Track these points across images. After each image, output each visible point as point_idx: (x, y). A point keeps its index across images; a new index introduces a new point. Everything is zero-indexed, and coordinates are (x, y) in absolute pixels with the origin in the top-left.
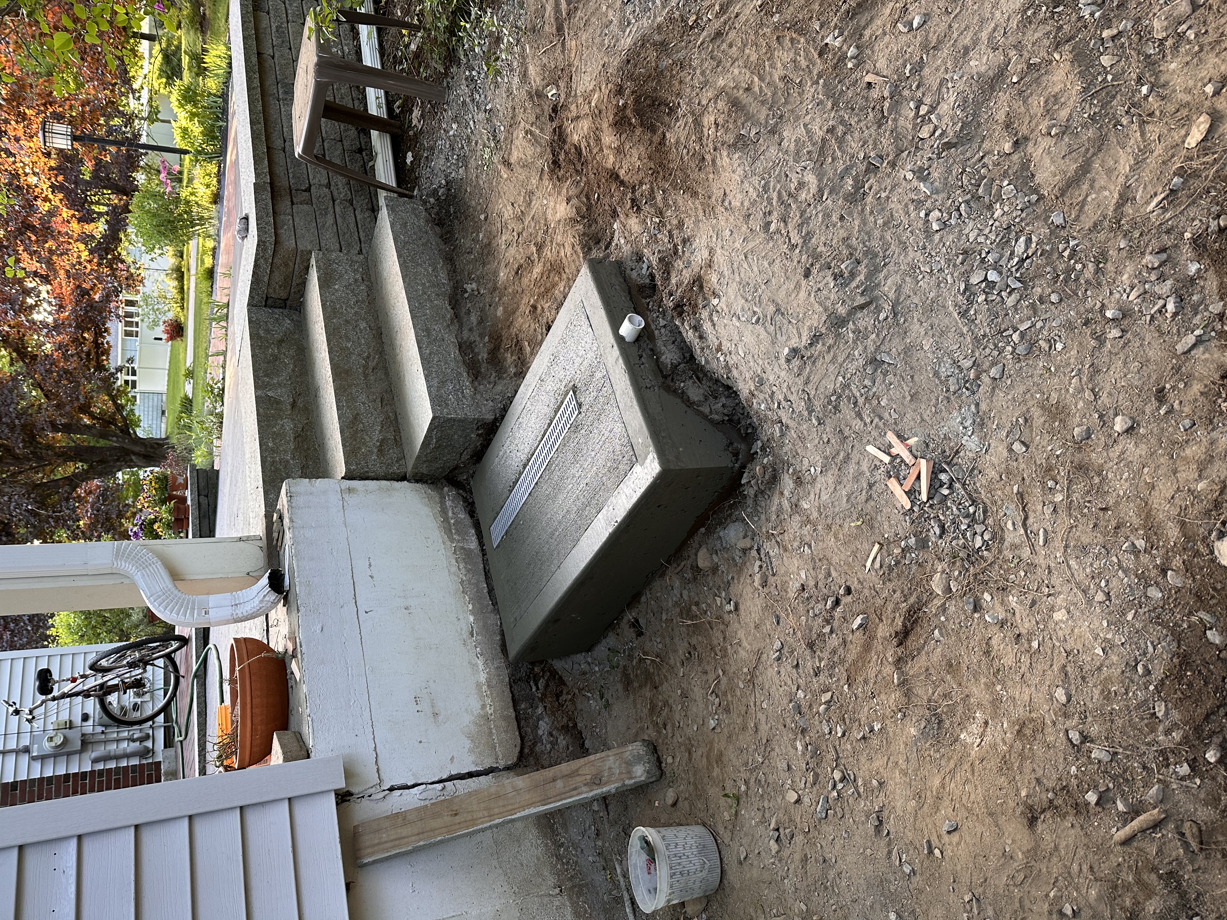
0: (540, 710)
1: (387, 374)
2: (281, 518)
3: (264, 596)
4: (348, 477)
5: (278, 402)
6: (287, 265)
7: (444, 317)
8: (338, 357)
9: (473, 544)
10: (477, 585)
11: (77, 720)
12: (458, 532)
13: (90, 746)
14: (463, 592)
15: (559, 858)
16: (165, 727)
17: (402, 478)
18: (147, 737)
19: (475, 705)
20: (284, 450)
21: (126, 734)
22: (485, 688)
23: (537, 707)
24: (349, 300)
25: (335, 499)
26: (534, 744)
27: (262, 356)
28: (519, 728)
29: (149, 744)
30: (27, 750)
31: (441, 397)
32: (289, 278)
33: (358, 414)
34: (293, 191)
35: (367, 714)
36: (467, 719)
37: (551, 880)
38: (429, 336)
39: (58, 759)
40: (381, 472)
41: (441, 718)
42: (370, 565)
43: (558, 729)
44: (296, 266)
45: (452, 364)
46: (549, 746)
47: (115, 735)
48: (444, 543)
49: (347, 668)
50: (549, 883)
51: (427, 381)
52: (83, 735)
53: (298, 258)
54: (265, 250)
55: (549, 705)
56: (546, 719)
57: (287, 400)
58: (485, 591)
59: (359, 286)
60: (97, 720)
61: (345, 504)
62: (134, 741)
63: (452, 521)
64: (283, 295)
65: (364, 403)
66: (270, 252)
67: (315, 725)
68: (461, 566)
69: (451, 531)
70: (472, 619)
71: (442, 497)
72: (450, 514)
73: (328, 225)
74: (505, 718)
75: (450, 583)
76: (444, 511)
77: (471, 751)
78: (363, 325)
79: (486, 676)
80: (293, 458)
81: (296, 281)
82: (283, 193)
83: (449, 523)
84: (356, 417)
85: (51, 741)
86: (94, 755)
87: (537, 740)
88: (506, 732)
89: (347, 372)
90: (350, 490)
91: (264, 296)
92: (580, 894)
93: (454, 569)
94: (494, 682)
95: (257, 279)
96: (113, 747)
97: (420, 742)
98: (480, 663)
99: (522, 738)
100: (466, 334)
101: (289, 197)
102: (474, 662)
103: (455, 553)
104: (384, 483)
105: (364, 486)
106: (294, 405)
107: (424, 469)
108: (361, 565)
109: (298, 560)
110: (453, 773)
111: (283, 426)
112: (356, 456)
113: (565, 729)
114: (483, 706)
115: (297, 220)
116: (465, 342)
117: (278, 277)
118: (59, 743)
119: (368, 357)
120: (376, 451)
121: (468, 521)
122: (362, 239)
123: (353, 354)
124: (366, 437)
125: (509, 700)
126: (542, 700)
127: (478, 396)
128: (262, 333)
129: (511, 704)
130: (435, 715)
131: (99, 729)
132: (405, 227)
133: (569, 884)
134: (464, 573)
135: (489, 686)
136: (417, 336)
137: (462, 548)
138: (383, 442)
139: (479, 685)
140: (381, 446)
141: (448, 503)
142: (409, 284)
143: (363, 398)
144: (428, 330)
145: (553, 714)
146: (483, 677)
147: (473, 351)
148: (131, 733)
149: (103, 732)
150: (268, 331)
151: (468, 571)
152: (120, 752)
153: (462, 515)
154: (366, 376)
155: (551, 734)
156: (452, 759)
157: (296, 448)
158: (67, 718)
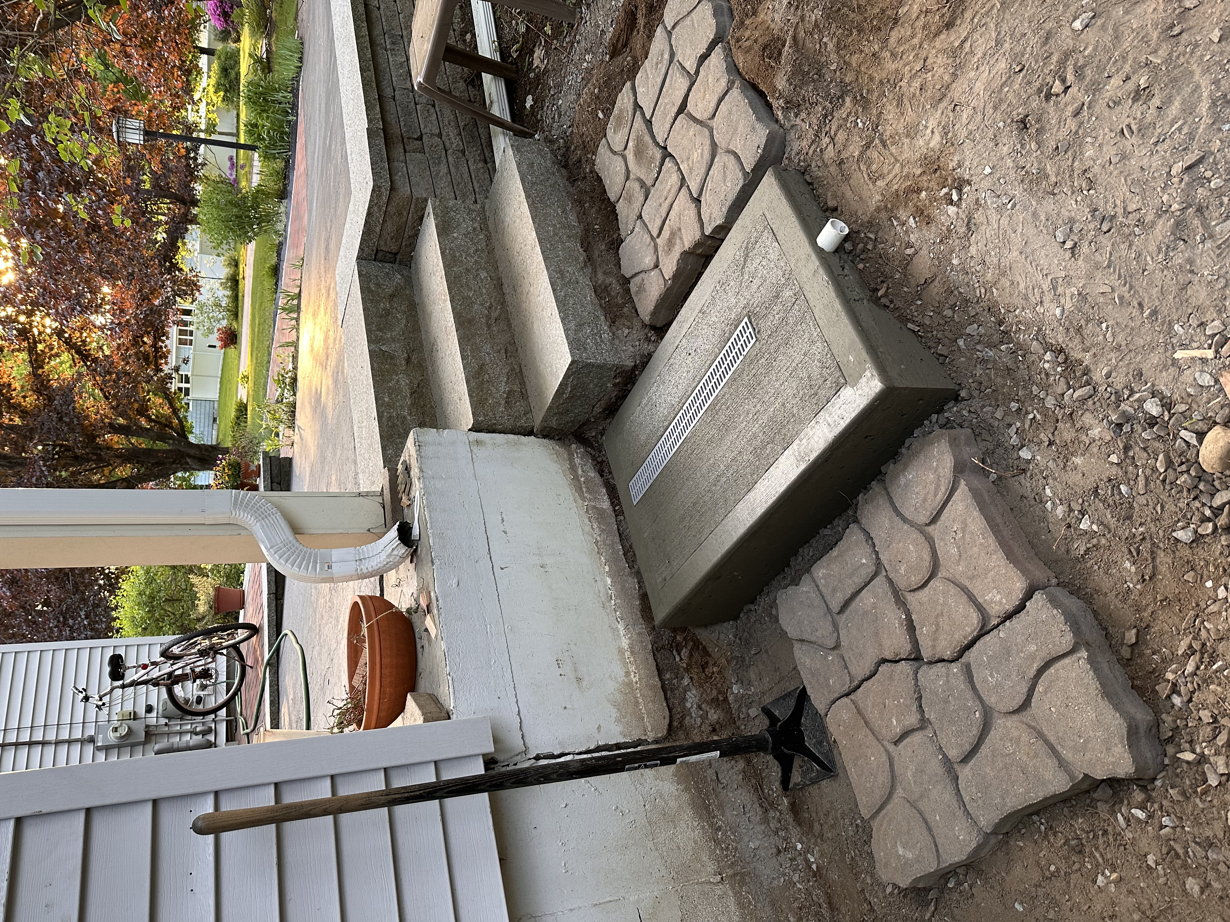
0: (686, 681)
1: (509, 325)
2: (407, 469)
3: (393, 550)
4: (476, 428)
5: (392, 358)
6: (400, 214)
7: (577, 259)
8: (461, 305)
9: (606, 504)
10: (612, 546)
11: (141, 711)
12: (589, 491)
13: (154, 738)
14: (598, 553)
15: (717, 842)
16: (227, 721)
17: (530, 433)
18: (210, 731)
19: (618, 671)
20: (401, 406)
21: (189, 727)
22: (627, 654)
23: (682, 678)
24: (468, 248)
25: (463, 450)
26: (683, 718)
27: (374, 310)
28: (666, 698)
29: (211, 738)
30: (92, 740)
31: (579, 340)
32: (400, 230)
33: (483, 364)
34: (405, 140)
35: (508, 675)
36: (611, 686)
37: (711, 867)
38: (563, 277)
39: (123, 750)
40: (509, 425)
41: (584, 683)
42: (503, 521)
43: (707, 703)
44: (410, 215)
45: (590, 307)
46: (699, 720)
47: (178, 728)
48: (575, 501)
49: (486, 626)
50: (709, 869)
51: (564, 324)
52: (147, 726)
53: (413, 206)
54: (379, 196)
55: (695, 677)
56: (694, 692)
57: (401, 356)
58: (621, 553)
59: (477, 235)
60: (160, 711)
61: (474, 456)
62: (197, 734)
63: (582, 479)
64: (394, 248)
65: (489, 354)
66: (385, 199)
67: (455, 684)
68: (595, 526)
69: (581, 489)
70: (609, 581)
71: (571, 455)
72: (580, 472)
73: (441, 174)
74: (652, 687)
75: (585, 543)
76: (573, 468)
77: (618, 720)
78: (483, 274)
79: (628, 641)
80: (410, 415)
81: (408, 232)
82: (395, 140)
83: (579, 481)
84: (482, 367)
85: (116, 731)
86: (157, 747)
87: (685, 713)
88: (653, 702)
89: (470, 321)
90: (478, 442)
91: (375, 248)
92: (742, 883)
93: (588, 529)
94: (637, 648)
95: (368, 229)
96: (176, 740)
97: (565, 708)
98: (621, 627)
99: (670, 711)
100: (600, 276)
101: (401, 145)
102: (615, 627)
103: (587, 512)
104: (511, 436)
105: (492, 439)
106: (408, 360)
107: (554, 424)
108: (493, 519)
109: (430, 512)
110: (600, 743)
111: (398, 381)
112: (483, 407)
113: (715, 702)
114: (627, 674)
115: (411, 167)
116: (600, 286)
117: (390, 227)
118: (124, 734)
119: (490, 308)
120: (503, 402)
121: (598, 480)
122: (477, 190)
123: (476, 303)
124: (492, 388)
125: (654, 668)
126: (687, 670)
127: (617, 342)
128: (372, 286)
129: (656, 673)
130: (579, 680)
131: (163, 721)
132: (532, 167)
133: (730, 872)
134: (598, 533)
135: (632, 652)
136: (550, 278)
137: (594, 507)
138: (510, 393)
139: (621, 651)
140: (507, 397)
141: (577, 461)
142: (539, 225)
143: (487, 347)
144: (561, 272)
145: (701, 685)
146: (625, 643)
147: (609, 295)
148: (194, 726)
149: (166, 724)
150: (378, 285)
151: (602, 531)
152: (183, 744)
153: (592, 474)
154: (489, 326)
155: (700, 707)
156: (599, 728)
157: (412, 404)
158: (131, 709)
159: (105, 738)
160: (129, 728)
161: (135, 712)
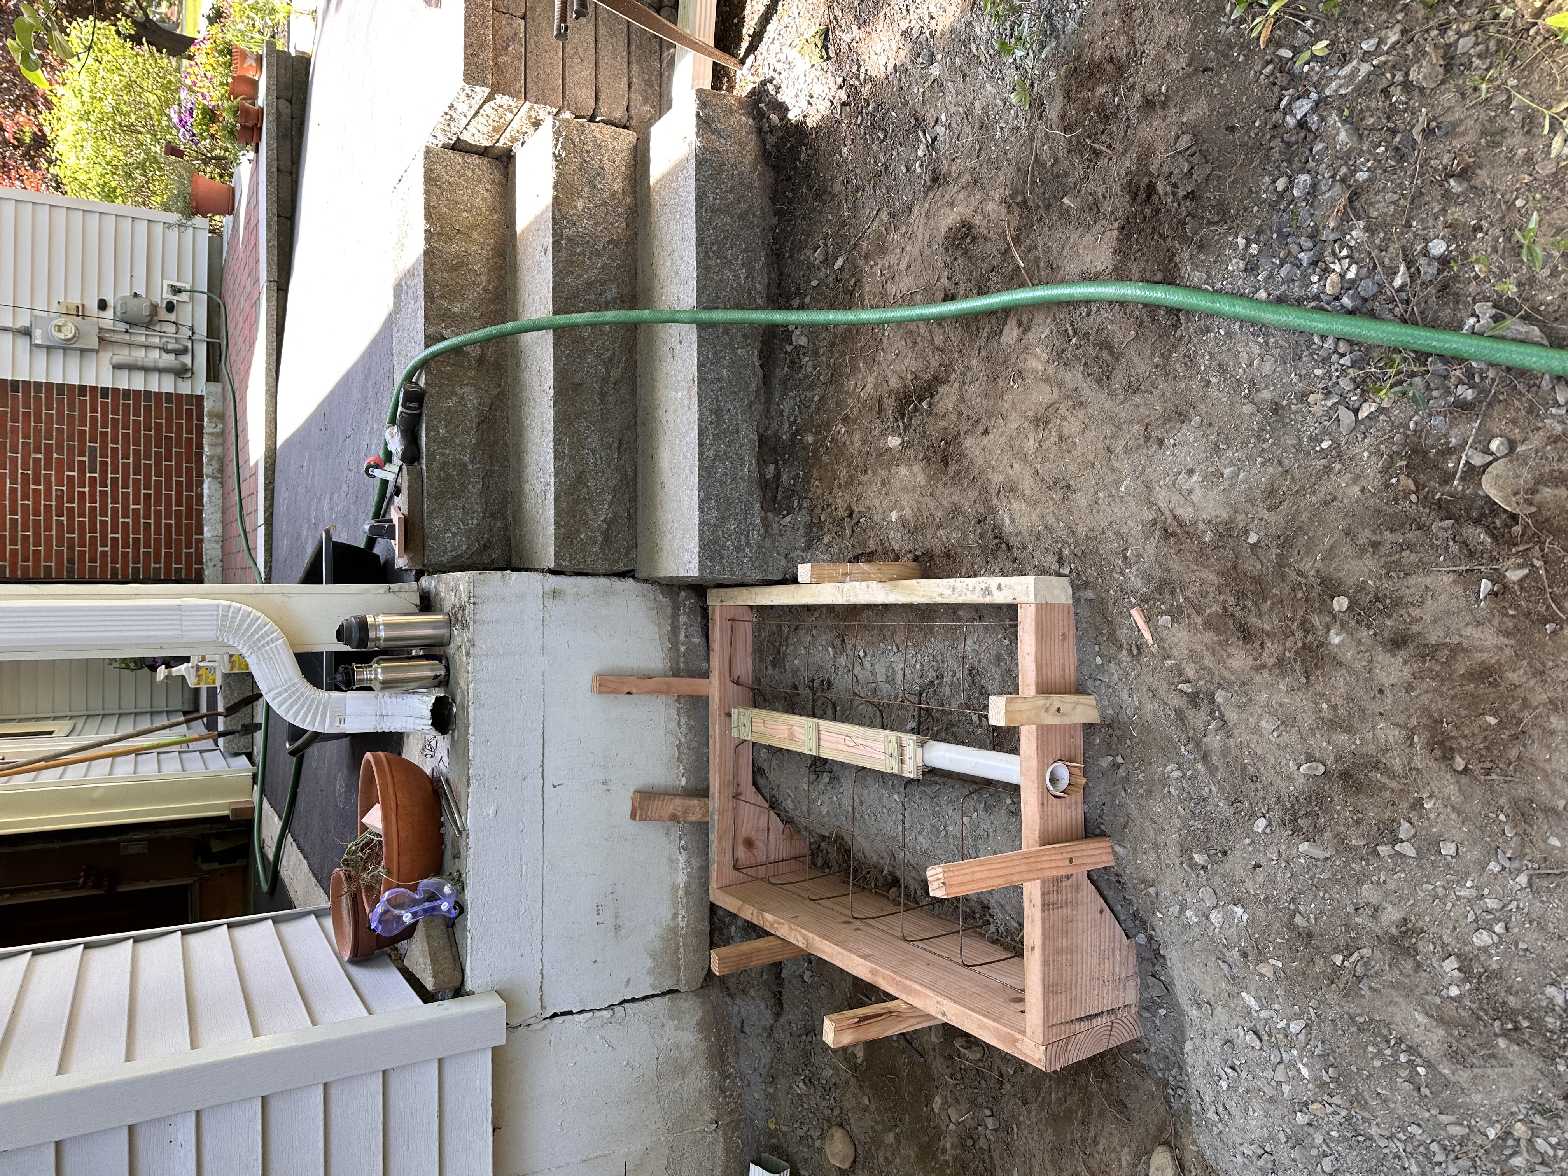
4: (557, 570)
6: (502, 115)
7: (747, 385)
10: (697, 750)
11: (92, 306)
12: (687, 668)
13: (110, 346)
14: (678, 760)
16: (208, 343)
17: (628, 575)
18: (184, 351)
19: (665, 914)
20: (461, 445)
21: (157, 340)
22: (681, 893)
25: (533, 606)
29: (187, 359)
30: (27, 332)
31: (716, 543)
32: (499, 129)
33: (583, 472)
35: (537, 927)
36: (653, 933)
37: (710, 1115)
38: (717, 424)
39: (69, 354)
40: (601, 566)
41: (623, 931)
44: (518, 118)
45: (743, 485)
47: (143, 339)
49: (521, 866)
51: (702, 511)
52: (101, 329)
53: (524, 111)
61: (547, 616)
62: (168, 351)
63: (683, 649)
64: (485, 143)
65: (594, 452)
66: (479, 98)
67: (475, 943)
68: (683, 720)
69: (678, 664)
74: (699, 933)
75: (664, 747)
76: (674, 631)
77: (651, 972)
79: (685, 878)
85: (60, 331)
88: (696, 951)
89: (577, 388)
90: (556, 593)
91: (454, 138)
92: (736, 1129)
93: (673, 725)
94: (694, 887)
96: (140, 354)
97: (595, 962)
98: (682, 859)
102: (674, 858)
104: (603, 581)
105: (574, 584)
108: (556, 715)
110: (625, 998)
112: (571, 543)
114: (675, 916)
116: (769, 438)
117: (483, 124)
118: (70, 334)
119: (611, 360)
120: (600, 539)
121: (703, 649)
124: (589, 510)
125: (707, 910)
127: (768, 543)
130: (618, 927)
131: (122, 327)
133: (727, 1119)
134: (685, 732)
135: (686, 893)
138: (610, 523)
139: (675, 888)
140: (608, 529)
141: (683, 619)
143: (593, 440)
144: (718, 412)
146: (681, 879)
148: (164, 340)
149: (126, 331)
151: (690, 729)
152: (149, 363)
153: (696, 640)
156: (628, 982)
158: (78, 302)
160: (77, 329)
161: (83, 306)
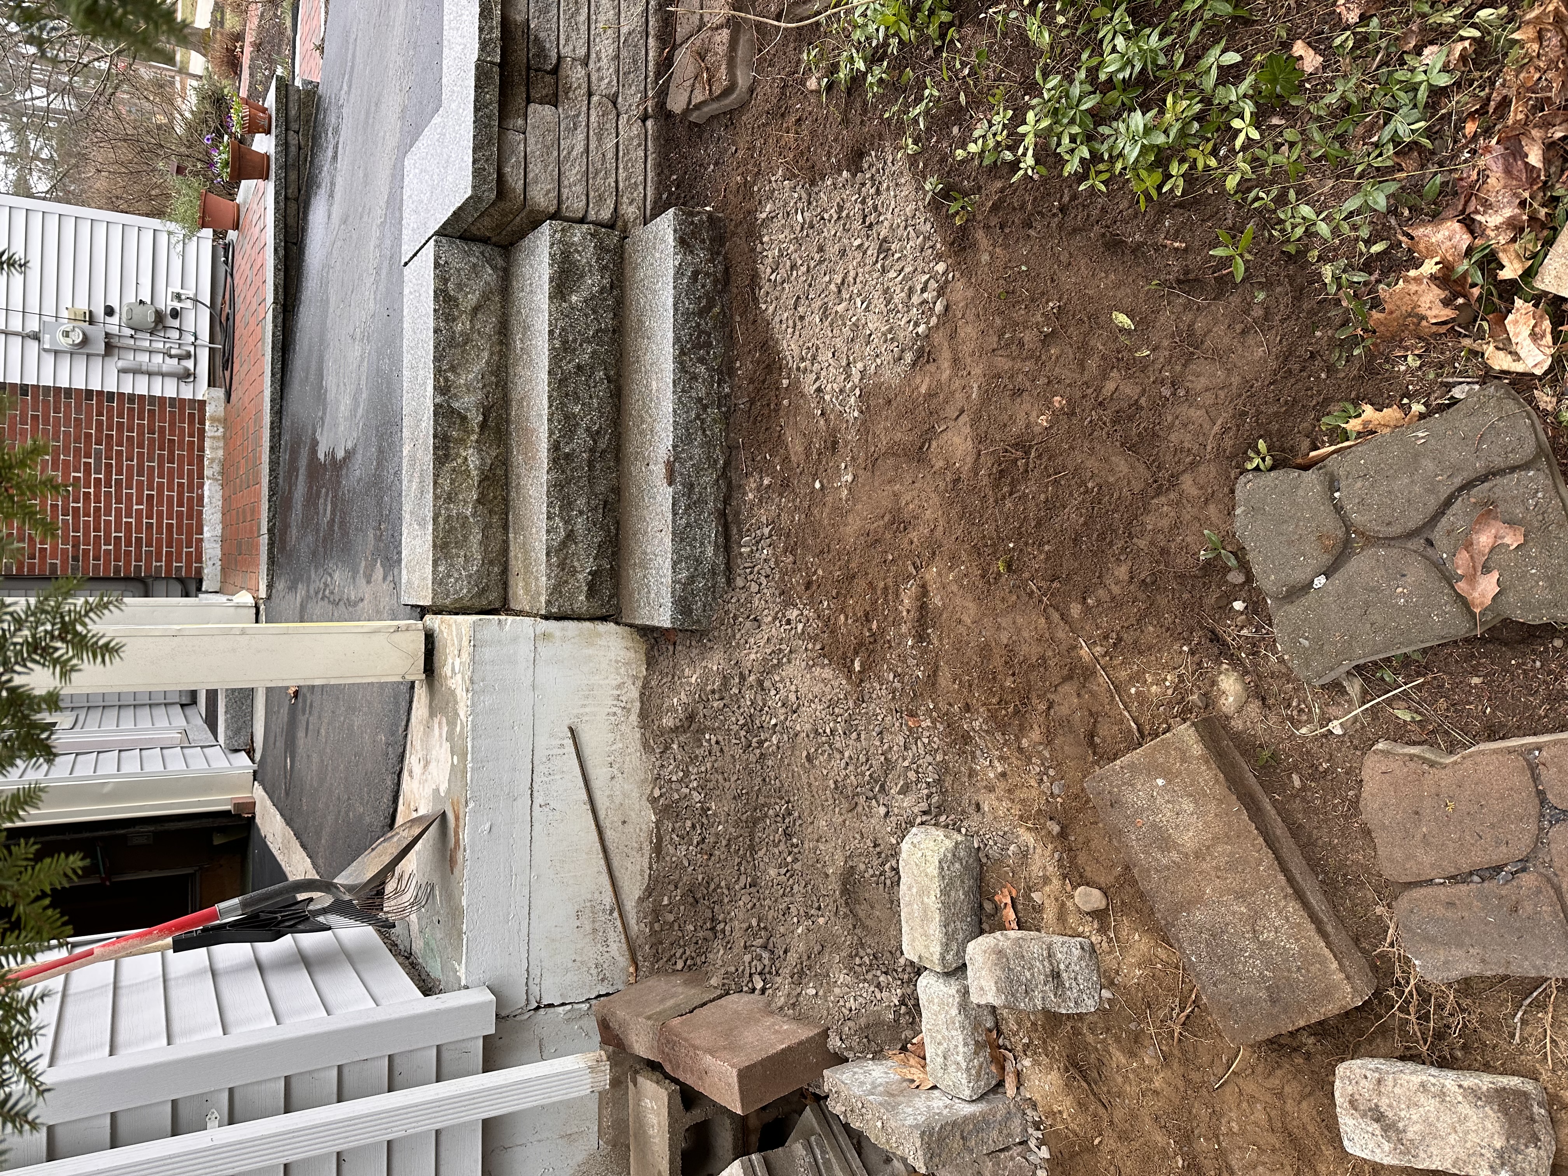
4: (547, 616)
5: (463, 420)
6: (504, 216)
8: (559, 430)
11: (100, 312)
13: (116, 351)
20: (464, 500)
21: (161, 345)
25: (525, 649)
27: (448, 333)
29: (189, 364)
30: (36, 337)
34: (532, 74)
35: (525, 930)
39: (76, 358)
40: (585, 611)
41: (600, 934)
47: (147, 344)
49: (512, 876)
52: (107, 335)
57: (475, 417)
59: (604, 300)
60: (124, 319)
61: (537, 656)
62: (171, 356)
65: (582, 513)
78: (599, 374)
81: (512, 228)
82: (517, 79)
85: (67, 336)
90: (545, 636)
91: (462, 230)
101: (523, 89)
104: (587, 624)
105: (563, 629)
110: (601, 993)
112: (560, 593)
115: (531, 141)
117: (488, 221)
118: (77, 341)
120: (585, 588)
123: (580, 426)
124: (576, 564)
128: (450, 286)
130: (595, 931)
131: (128, 331)
138: (596, 574)
140: (593, 580)
143: (582, 501)
144: (690, 485)
148: (167, 345)
149: (132, 337)
150: (459, 286)
152: (153, 368)
154: (591, 465)
156: (603, 979)
157: (478, 501)
158: (85, 308)
159: (53, 340)
160: (84, 334)
161: (90, 312)
